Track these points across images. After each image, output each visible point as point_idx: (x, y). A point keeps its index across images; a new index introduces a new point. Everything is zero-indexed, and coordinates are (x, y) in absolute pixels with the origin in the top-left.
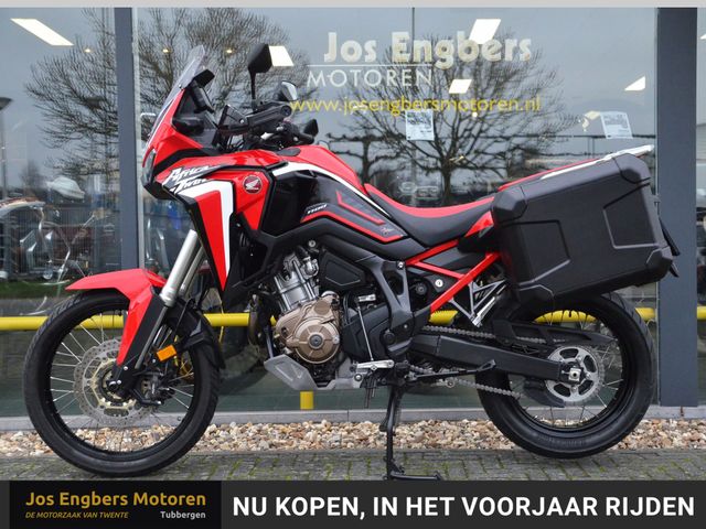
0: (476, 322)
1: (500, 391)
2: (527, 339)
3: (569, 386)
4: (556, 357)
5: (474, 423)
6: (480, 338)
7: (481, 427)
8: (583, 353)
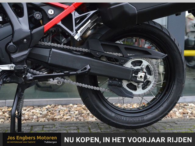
0: (77, 37)
1: (92, 87)
2: (111, 53)
3: (136, 84)
4: (129, 65)
5: (76, 106)
6: (79, 51)
7: (79, 108)
8: (145, 63)
